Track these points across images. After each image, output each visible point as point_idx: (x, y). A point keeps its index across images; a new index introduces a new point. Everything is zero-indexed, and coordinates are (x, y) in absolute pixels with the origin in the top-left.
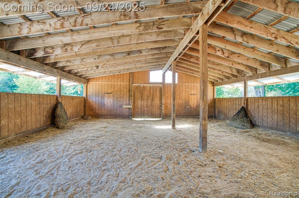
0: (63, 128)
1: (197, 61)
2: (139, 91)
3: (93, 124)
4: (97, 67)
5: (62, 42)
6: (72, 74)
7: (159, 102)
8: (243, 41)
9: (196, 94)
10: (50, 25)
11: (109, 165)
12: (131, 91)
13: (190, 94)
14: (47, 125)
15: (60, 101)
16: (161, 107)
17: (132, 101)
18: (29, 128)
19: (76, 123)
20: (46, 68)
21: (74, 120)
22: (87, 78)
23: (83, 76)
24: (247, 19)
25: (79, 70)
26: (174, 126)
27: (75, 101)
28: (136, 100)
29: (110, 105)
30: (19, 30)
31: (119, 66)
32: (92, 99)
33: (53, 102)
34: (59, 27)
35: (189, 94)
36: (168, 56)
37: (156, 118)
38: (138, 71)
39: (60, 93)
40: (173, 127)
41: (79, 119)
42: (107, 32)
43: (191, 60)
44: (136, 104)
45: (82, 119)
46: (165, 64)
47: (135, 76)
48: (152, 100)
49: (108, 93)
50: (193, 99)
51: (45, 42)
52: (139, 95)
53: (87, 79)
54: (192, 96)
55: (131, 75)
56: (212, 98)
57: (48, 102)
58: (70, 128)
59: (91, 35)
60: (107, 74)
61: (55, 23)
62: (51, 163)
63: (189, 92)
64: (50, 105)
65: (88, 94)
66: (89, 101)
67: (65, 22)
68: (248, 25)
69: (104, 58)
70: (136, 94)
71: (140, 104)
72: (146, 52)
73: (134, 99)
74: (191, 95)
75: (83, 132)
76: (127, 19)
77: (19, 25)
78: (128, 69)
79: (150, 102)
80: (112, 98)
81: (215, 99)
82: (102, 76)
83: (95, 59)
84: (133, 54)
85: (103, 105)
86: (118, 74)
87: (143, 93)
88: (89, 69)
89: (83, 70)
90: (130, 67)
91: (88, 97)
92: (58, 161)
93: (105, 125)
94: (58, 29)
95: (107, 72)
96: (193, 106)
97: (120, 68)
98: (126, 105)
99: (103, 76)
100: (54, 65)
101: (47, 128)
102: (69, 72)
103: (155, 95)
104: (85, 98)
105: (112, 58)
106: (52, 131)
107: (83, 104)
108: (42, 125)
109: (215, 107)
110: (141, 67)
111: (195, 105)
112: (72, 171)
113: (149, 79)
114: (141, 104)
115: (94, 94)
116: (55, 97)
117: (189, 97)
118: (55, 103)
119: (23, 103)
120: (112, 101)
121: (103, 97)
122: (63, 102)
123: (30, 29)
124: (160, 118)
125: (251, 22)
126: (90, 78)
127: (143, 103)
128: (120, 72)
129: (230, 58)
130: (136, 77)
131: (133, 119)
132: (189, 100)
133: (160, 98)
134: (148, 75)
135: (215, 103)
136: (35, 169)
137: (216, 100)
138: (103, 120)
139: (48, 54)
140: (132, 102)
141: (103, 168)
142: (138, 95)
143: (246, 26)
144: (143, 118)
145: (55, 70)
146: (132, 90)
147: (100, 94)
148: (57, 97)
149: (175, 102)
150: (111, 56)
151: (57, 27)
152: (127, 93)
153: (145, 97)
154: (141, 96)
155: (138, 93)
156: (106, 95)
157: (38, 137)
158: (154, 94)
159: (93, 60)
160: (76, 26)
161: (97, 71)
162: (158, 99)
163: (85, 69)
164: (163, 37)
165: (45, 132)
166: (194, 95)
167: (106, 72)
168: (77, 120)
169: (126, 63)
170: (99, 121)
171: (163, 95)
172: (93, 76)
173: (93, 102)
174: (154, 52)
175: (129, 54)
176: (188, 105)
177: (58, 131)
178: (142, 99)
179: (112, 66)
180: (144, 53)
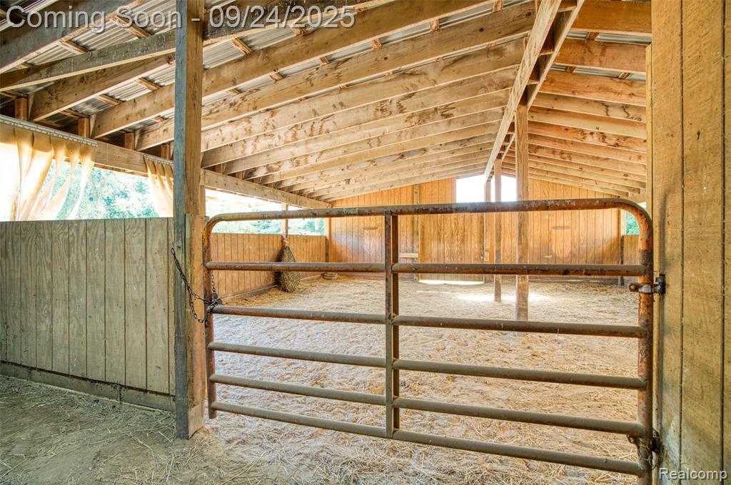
0: (293, 291)
1: (552, 155)
2: (434, 222)
3: (342, 286)
4: (348, 181)
5: (293, 155)
6: (304, 196)
7: (476, 246)
8: (627, 118)
9: (568, 227)
10: (280, 137)
11: (360, 338)
12: (415, 223)
13: (553, 228)
14: (269, 285)
15: (287, 245)
16: (482, 258)
17: (418, 243)
18: (248, 287)
19: (313, 284)
20: (267, 190)
21: (308, 280)
22: (331, 200)
23: (324, 198)
24: (620, 79)
25: (316, 189)
26: (498, 295)
27: (310, 244)
28: (427, 241)
29: (374, 252)
30: (242, 149)
31: (389, 177)
32: (339, 241)
33: (278, 247)
34: (291, 140)
35: (550, 226)
36: (484, 150)
37: (470, 280)
38: (428, 180)
39: (287, 232)
40: (496, 298)
41: (318, 279)
42: (359, 133)
43: (537, 154)
44: (426, 250)
45: (322, 279)
46: (486, 164)
47: (424, 191)
48: (463, 241)
49: (370, 229)
50: (562, 238)
51: (270, 157)
52: (434, 231)
53: (330, 203)
54: (559, 231)
55: (416, 189)
56: (615, 234)
57: (271, 247)
58: (304, 291)
59: (334, 141)
60: (368, 190)
61: (285, 134)
62: (285, 330)
63: (550, 223)
64: (272, 252)
65: (333, 231)
66: (334, 243)
67: (298, 132)
68: (622, 91)
69: (358, 167)
70: (427, 230)
71: (435, 250)
72: (435, 149)
73: (423, 239)
74: (556, 228)
75: (325, 299)
76: (387, 115)
77: (243, 143)
78: (407, 180)
79: (457, 246)
80: (377, 239)
81: (623, 237)
82: (358, 194)
83: (343, 170)
84: (409, 156)
85: (360, 251)
86: (388, 188)
87: (442, 226)
88: (334, 185)
89: (323, 187)
90: (409, 176)
91: (333, 237)
92: (294, 329)
93: (363, 289)
94: (289, 142)
95: (366, 189)
96: (561, 256)
97: (390, 179)
98: (407, 252)
99: (360, 194)
100: (278, 186)
101: (269, 290)
102: (300, 193)
103: (469, 230)
104: (328, 238)
105: (372, 166)
106: (276, 295)
107: (323, 251)
108: (263, 284)
109: (622, 257)
110: (433, 175)
111: (567, 252)
112: (311, 340)
113: (455, 197)
114: (438, 251)
115: (343, 230)
116: (280, 238)
117: (550, 233)
118: (280, 249)
119: (241, 248)
120: (377, 243)
121: (360, 237)
122: (292, 247)
123: (255, 146)
124: (480, 281)
125: (632, 83)
126: (335, 201)
127: (441, 248)
128: (391, 186)
129: (621, 146)
130: (427, 193)
131: (420, 281)
132: (550, 240)
133: (481, 236)
134: (453, 188)
135: (622, 248)
136: (268, 333)
137: (625, 239)
138: (361, 282)
139: (273, 171)
140: (418, 247)
141: (351, 340)
142: (430, 230)
143: (619, 93)
144: (441, 280)
145: (279, 193)
146: (418, 222)
147: (356, 230)
148: (283, 239)
149: (500, 246)
150: (369, 163)
151: (288, 140)
152: (408, 227)
153: (445, 236)
154: (439, 234)
155: (430, 227)
156: (366, 231)
157: (259, 301)
158: (466, 228)
159: (339, 172)
160: (313, 136)
161: (348, 188)
162: (476, 240)
163: (326, 186)
164: (459, 125)
165: (266, 295)
166: (564, 228)
167: (364, 187)
168: (313, 279)
169: (401, 170)
170: (353, 282)
171: (487, 231)
172: (340, 196)
173: (341, 246)
174: (452, 147)
175: (403, 156)
176: (549, 251)
177: (286, 295)
178: (439, 240)
179: (374, 178)
180: (431, 152)
